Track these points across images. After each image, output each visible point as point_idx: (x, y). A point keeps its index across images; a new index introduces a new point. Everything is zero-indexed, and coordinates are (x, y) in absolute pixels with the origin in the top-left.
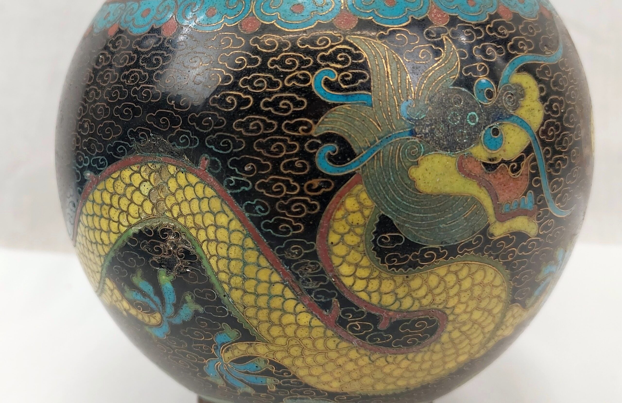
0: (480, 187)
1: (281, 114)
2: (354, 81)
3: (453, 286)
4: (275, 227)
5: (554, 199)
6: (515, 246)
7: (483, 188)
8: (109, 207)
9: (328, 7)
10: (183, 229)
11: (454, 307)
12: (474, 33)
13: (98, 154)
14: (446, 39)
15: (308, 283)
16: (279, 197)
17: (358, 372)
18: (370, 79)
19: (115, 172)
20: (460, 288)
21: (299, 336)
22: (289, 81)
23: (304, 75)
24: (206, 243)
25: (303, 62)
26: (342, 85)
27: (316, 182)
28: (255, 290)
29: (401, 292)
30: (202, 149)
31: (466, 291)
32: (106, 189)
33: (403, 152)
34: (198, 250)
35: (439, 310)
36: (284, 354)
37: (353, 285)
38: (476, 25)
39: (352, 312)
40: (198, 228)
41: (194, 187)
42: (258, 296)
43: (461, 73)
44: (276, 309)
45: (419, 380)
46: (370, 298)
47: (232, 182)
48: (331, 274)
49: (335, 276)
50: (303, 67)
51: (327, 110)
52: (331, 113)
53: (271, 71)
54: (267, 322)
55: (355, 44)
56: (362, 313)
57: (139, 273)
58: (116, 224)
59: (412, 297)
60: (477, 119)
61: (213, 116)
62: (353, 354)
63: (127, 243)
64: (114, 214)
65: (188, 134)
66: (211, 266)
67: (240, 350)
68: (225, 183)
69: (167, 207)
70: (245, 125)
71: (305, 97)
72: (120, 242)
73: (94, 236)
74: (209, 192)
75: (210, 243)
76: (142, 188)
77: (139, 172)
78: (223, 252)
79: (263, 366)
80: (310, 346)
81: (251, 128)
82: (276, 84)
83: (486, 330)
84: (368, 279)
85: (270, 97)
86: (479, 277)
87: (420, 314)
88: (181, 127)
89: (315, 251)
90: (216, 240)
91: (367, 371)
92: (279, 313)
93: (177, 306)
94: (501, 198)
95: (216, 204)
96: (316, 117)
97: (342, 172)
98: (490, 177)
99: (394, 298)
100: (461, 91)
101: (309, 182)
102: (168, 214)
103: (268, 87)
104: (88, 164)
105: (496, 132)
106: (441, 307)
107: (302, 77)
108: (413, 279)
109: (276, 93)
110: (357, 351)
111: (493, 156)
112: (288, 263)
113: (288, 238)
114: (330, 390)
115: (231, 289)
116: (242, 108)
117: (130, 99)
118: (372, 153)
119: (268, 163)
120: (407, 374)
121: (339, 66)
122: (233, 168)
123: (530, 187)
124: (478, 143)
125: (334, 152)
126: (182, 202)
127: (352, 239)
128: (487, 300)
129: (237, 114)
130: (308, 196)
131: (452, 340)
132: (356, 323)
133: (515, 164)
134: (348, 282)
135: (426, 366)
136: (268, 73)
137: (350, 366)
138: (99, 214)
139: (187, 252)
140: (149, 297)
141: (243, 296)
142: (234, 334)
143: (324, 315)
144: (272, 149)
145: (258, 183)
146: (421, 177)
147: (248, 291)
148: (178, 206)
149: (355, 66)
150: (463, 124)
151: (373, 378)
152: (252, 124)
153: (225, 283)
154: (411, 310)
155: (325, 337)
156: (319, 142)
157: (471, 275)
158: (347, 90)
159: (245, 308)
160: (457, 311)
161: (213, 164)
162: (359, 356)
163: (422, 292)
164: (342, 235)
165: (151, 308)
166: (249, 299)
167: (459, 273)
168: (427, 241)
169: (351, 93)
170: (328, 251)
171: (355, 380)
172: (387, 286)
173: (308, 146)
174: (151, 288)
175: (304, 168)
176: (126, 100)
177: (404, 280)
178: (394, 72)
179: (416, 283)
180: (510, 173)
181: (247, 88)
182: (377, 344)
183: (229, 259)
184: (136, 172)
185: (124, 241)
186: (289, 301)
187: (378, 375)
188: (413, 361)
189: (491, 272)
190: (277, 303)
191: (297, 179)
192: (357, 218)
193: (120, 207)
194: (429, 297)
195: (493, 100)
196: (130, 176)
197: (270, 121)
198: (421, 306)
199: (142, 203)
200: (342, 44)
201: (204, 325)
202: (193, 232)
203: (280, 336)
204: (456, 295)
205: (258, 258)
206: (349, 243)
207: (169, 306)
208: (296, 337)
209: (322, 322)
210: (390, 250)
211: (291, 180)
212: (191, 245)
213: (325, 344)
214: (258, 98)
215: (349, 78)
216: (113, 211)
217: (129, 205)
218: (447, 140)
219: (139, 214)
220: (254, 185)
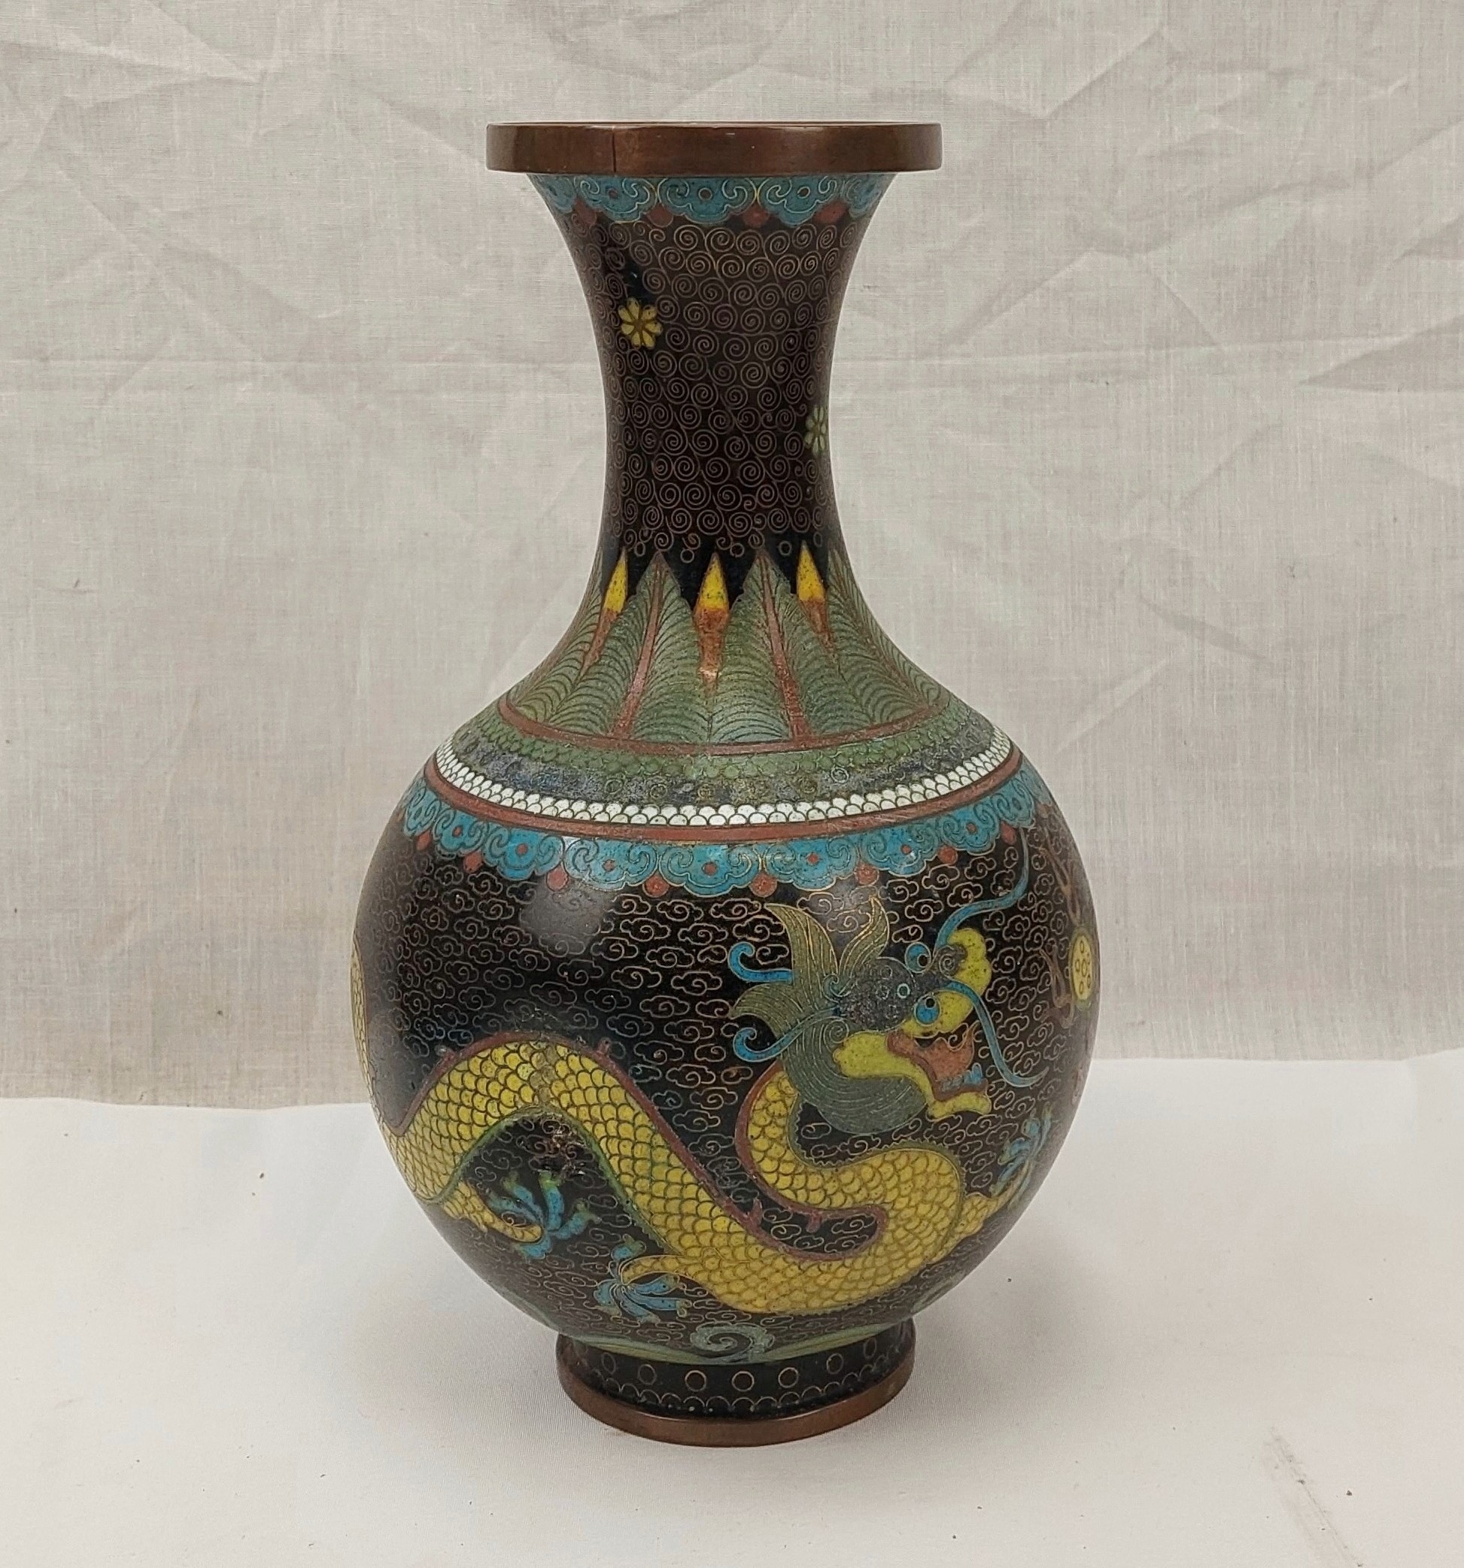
0: (914, 1065)
1: (694, 994)
2: (773, 957)
3: (891, 1178)
4: (688, 1121)
5: (1011, 1068)
6: (963, 1127)
7: (918, 1067)
8: (473, 1093)
9: (744, 868)
10: (574, 1122)
11: (894, 1202)
12: (907, 890)
13: (459, 1027)
14: (875, 902)
15: (725, 1182)
16: (692, 1087)
17: (786, 1285)
18: (790, 953)
19: (483, 1050)
20: (899, 1180)
21: (716, 1245)
22: (702, 957)
23: (718, 949)
24: (605, 1140)
25: (717, 935)
26: (760, 962)
27: (733, 1071)
28: (665, 1194)
29: (831, 1187)
30: (603, 1031)
31: (906, 1182)
32: (469, 1070)
33: (827, 1034)
34: (595, 1148)
35: (877, 1206)
36: (698, 1268)
37: (777, 1182)
38: (909, 879)
39: (776, 1213)
40: (595, 1122)
41: (591, 1074)
42: (668, 1200)
43: (890, 941)
44: (688, 1215)
45: (864, 1292)
46: (796, 1196)
47: (638, 1070)
48: (751, 1171)
49: (757, 1174)
50: (717, 941)
51: (744, 990)
52: (748, 993)
53: (681, 944)
54: (677, 1230)
55: (773, 913)
56: (788, 1214)
57: (514, 1175)
58: (483, 1115)
59: (843, 1192)
60: (909, 991)
61: (615, 994)
62: (780, 1263)
63: (497, 1140)
64: (480, 1102)
65: (585, 1013)
66: (611, 1167)
67: (645, 1267)
68: (630, 1071)
69: (553, 1094)
70: (653, 1006)
71: (719, 975)
72: (488, 1136)
73: (447, 1128)
74: (610, 1080)
75: (610, 1140)
76: (519, 1071)
77: (518, 1052)
78: (626, 1150)
79: (672, 1285)
80: (729, 1256)
81: (660, 1009)
82: (687, 960)
83: (939, 1227)
84: (793, 1174)
85: (681, 975)
86: (920, 1164)
87: (854, 1211)
88: (576, 1004)
89: (734, 1147)
90: (619, 1137)
91: (796, 1283)
92: (692, 1219)
93: (565, 1217)
94: (939, 1076)
95: (619, 1095)
96: (732, 999)
97: (762, 1058)
98: (925, 1054)
99: (823, 1195)
100: (891, 961)
101: (726, 1071)
102: (554, 1103)
103: (678, 963)
104: (443, 1037)
105: (930, 1003)
106: (878, 1202)
107: (716, 953)
108: (844, 1172)
109: (688, 969)
110: (784, 1259)
111: (928, 1030)
112: (703, 1161)
113: (704, 1133)
114: (755, 1310)
115: (635, 1194)
116: (649, 987)
117: (506, 963)
118: (793, 1037)
119: (681, 1049)
120: (846, 1286)
121: (757, 940)
122: (639, 1055)
123: (976, 1059)
124: (910, 1018)
125: (753, 1037)
126: (574, 1089)
127: (773, 1132)
128: (935, 1191)
129: (645, 992)
130: (726, 1085)
131: (896, 1241)
132: (781, 1226)
133: (956, 1036)
134: (770, 1179)
135: (868, 1274)
136: (679, 946)
137: (777, 1278)
138: (457, 1101)
139: (579, 1149)
140: (526, 1206)
141: (650, 1201)
142: (638, 1246)
143: (744, 1218)
144: (685, 1034)
145: (668, 1072)
146: (847, 1060)
147: (657, 1195)
148: (568, 1095)
149: (773, 939)
150: (891, 999)
151: (806, 1292)
152: (661, 1005)
153: (629, 1187)
154: (844, 1207)
155: (747, 1245)
156: (736, 1025)
157: (911, 1163)
158: (765, 967)
159: (652, 1215)
160: (898, 1206)
161: (615, 1049)
162: (786, 1265)
163: (855, 1186)
164: (763, 1127)
165: (528, 1220)
166: (657, 1205)
167: (896, 1162)
168: (856, 1130)
169: (769, 970)
170: (748, 1145)
171: (784, 1296)
172: (815, 1181)
173: (725, 1030)
174: (530, 1195)
175: (721, 1053)
176: (501, 965)
177: (832, 1173)
178: (817, 946)
179: (847, 1177)
180: (949, 1046)
181: (654, 963)
182: (807, 1250)
183: (634, 1159)
184: (513, 1051)
185: (492, 1136)
186: (704, 1204)
187: (811, 1288)
188: (852, 1268)
189: (934, 1159)
190: (689, 1207)
191: (711, 1066)
192: (778, 1108)
193: (488, 1093)
194: (864, 1191)
195: (928, 967)
196: (505, 1056)
197: (681, 1002)
198: (854, 1203)
199: (520, 1089)
200: (759, 913)
201: (599, 1237)
202: (589, 1126)
203: (693, 1247)
204: (894, 1187)
205: (668, 1157)
206: (771, 1136)
207: (553, 1216)
208: (712, 1246)
209: (743, 1227)
210: (815, 1142)
211: (706, 1068)
212: (584, 1141)
213: (746, 1252)
214: (668, 975)
215: (767, 954)
216: (478, 1097)
217: (501, 1091)
218: (875, 1018)
219: (515, 1103)
220: (664, 1075)
